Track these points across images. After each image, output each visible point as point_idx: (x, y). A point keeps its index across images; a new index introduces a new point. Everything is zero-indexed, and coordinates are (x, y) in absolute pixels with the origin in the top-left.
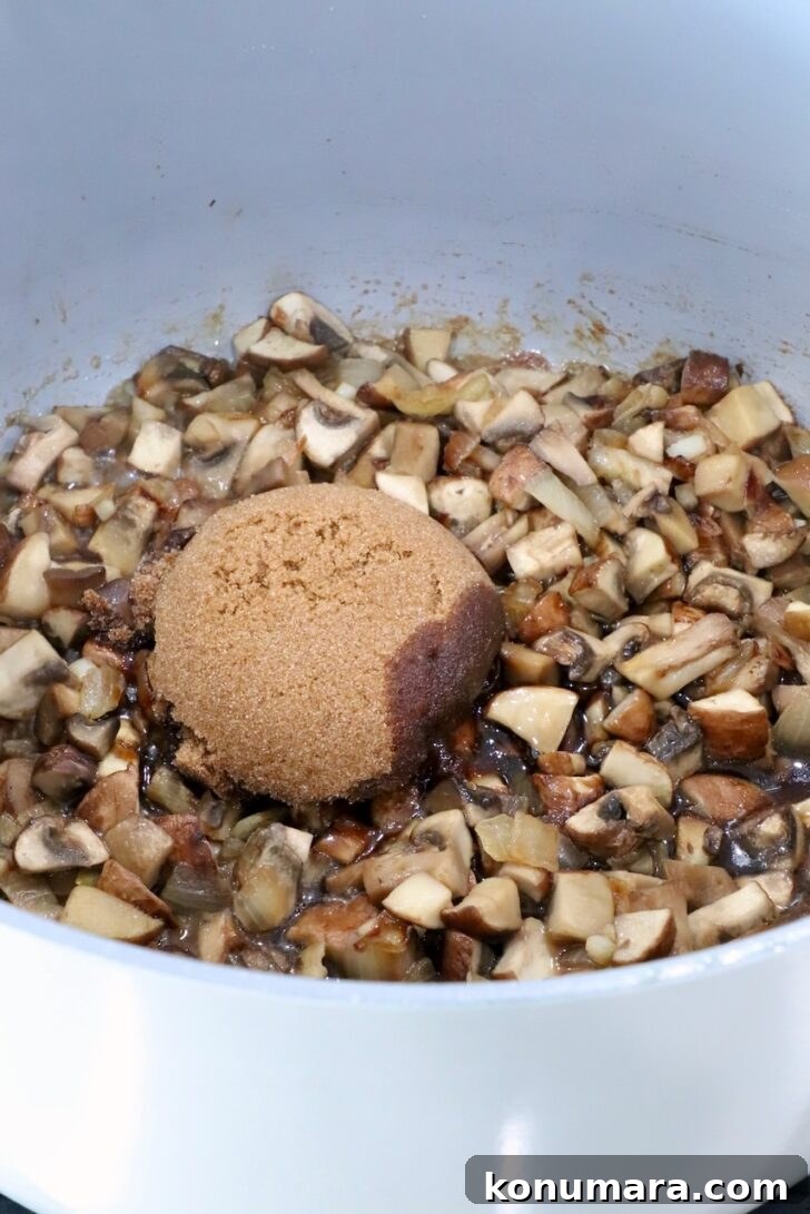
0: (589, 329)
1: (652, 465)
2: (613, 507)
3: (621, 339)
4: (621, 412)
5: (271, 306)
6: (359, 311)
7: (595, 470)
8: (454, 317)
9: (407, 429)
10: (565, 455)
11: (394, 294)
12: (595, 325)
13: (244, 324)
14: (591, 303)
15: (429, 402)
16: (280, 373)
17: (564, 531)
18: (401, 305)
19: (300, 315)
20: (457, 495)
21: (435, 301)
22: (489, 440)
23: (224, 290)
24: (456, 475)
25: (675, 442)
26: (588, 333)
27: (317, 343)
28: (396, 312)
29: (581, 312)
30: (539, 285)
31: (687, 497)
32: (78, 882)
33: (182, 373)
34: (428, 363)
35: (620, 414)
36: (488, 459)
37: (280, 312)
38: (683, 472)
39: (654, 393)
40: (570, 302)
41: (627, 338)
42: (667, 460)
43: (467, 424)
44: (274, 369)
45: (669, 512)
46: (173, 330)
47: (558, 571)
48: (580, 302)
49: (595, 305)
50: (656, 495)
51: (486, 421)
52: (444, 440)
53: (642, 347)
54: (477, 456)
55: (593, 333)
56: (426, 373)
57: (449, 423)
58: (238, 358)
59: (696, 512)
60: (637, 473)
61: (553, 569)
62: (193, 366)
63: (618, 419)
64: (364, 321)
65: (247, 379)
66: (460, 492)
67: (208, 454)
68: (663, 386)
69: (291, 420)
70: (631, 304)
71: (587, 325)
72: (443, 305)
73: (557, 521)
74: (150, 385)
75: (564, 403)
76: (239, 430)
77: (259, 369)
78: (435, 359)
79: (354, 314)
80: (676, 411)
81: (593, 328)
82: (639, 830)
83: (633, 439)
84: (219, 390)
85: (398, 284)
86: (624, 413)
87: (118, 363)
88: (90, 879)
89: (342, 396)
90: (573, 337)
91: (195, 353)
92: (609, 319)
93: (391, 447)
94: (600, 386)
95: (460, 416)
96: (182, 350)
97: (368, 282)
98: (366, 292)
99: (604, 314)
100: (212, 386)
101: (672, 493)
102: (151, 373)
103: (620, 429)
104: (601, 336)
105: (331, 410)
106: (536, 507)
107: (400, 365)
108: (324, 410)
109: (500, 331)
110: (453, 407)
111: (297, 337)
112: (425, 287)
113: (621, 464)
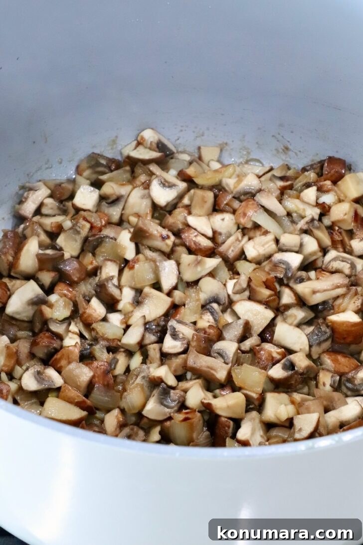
0: (281, 149)
1: (311, 206)
2: (293, 225)
3: (296, 154)
4: (297, 184)
5: (138, 135)
6: (178, 139)
7: (285, 208)
8: (221, 142)
9: (199, 192)
10: (271, 202)
11: (194, 132)
12: (284, 146)
13: (126, 144)
14: (283, 137)
15: (209, 179)
16: (142, 165)
17: (270, 237)
18: (197, 137)
19: (152, 140)
20: (221, 221)
21: (213, 135)
22: (237, 196)
23: (118, 129)
24: (222, 211)
25: (321, 197)
26: (281, 151)
27: (159, 152)
28: (195, 139)
29: (278, 141)
30: (259, 129)
31: (327, 221)
32: (49, 396)
33: (98, 164)
34: (209, 162)
35: (296, 185)
36: (236, 204)
37: (142, 138)
38: (325, 210)
39: (312, 175)
40: (273, 136)
41: (299, 153)
42: (318, 205)
43: (227, 188)
44: (140, 164)
45: (318, 228)
46: (94, 147)
47: (267, 256)
48: (278, 136)
49: (285, 137)
50: (313, 220)
51: (235, 187)
52: (216, 197)
53: (306, 157)
54: (231, 204)
55: (283, 150)
56: (208, 165)
57: (218, 189)
58: (124, 158)
59: (330, 228)
60: (304, 210)
61: (264, 255)
62: (103, 162)
63: (296, 187)
64: (180, 144)
65: (128, 168)
66: (223, 220)
67: (110, 201)
68: (315, 172)
69: (147, 186)
70: (301, 138)
71: (281, 147)
72: (216, 137)
73: (266, 233)
74: (84, 171)
75: (271, 180)
76: (123, 191)
77: (133, 164)
78: (213, 160)
79: (176, 140)
80: (321, 183)
81: (283, 148)
82: (302, 374)
83: (303, 194)
84: (115, 173)
85: (196, 128)
86: (298, 184)
87: (70, 161)
88: (55, 394)
89: (171, 175)
90: (275, 152)
91: (105, 156)
92: (291, 145)
93: (191, 200)
94: (287, 172)
95: (224, 184)
96: (99, 155)
97: (182, 126)
98: (181, 131)
99: (289, 142)
100: (112, 171)
101: (320, 220)
102: (84, 165)
103: (296, 190)
104: (287, 152)
105: (166, 181)
106: (257, 226)
107: (197, 162)
108: (163, 180)
109: (241, 149)
110: (221, 182)
111: (150, 149)
112: (208, 129)
113: (296, 206)
